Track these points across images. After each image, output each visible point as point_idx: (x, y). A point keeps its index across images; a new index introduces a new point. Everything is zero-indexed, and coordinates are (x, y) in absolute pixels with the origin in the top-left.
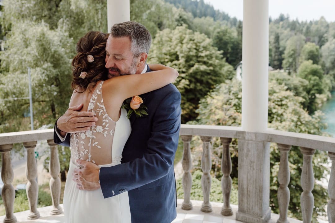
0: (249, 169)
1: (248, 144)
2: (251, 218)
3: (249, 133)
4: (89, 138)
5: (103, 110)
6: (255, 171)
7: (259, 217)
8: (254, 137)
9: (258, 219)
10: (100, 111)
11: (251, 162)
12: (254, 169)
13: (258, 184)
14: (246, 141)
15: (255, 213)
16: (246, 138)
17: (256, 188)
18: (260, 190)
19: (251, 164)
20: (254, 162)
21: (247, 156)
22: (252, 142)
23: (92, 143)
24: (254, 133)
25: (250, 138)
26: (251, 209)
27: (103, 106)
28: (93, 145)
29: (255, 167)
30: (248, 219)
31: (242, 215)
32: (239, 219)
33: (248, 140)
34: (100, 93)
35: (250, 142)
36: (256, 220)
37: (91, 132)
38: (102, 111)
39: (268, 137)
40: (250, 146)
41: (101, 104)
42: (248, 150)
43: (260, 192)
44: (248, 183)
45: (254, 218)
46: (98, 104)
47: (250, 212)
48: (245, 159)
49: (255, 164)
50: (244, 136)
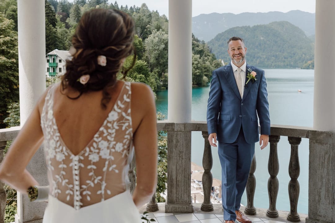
0: (178, 159)
1: (177, 135)
2: (180, 206)
3: (177, 124)
4: (105, 160)
5: (129, 123)
6: (183, 161)
7: (189, 204)
8: (183, 128)
9: (188, 206)
10: (124, 123)
11: (180, 152)
12: (183, 159)
13: (187, 172)
14: (175, 133)
15: (184, 201)
16: (175, 130)
17: (185, 177)
18: (188, 178)
19: (180, 155)
20: (182, 152)
21: (176, 147)
22: (181, 132)
23: (109, 165)
24: (183, 124)
25: (179, 129)
26: (180, 198)
27: (129, 118)
28: (111, 169)
29: (184, 157)
30: (177, 209)
31: (171, 206)
32: (168, 211)
33: (177, 131)
34: (128, 100)
35: (179, 133)
36: (186, 208)
37: (109, 151)
38: (127, 124)
39: (196, 126)
40: (179, 137)
41: (128, 115)
42: (177, 141)
43: (189, 180)
44: (177, 173)
45: (184, 206)
46: (124, 114)
47: (179, 201)
48: (174, 150)
49: (184, 154)
50: (173, 128)
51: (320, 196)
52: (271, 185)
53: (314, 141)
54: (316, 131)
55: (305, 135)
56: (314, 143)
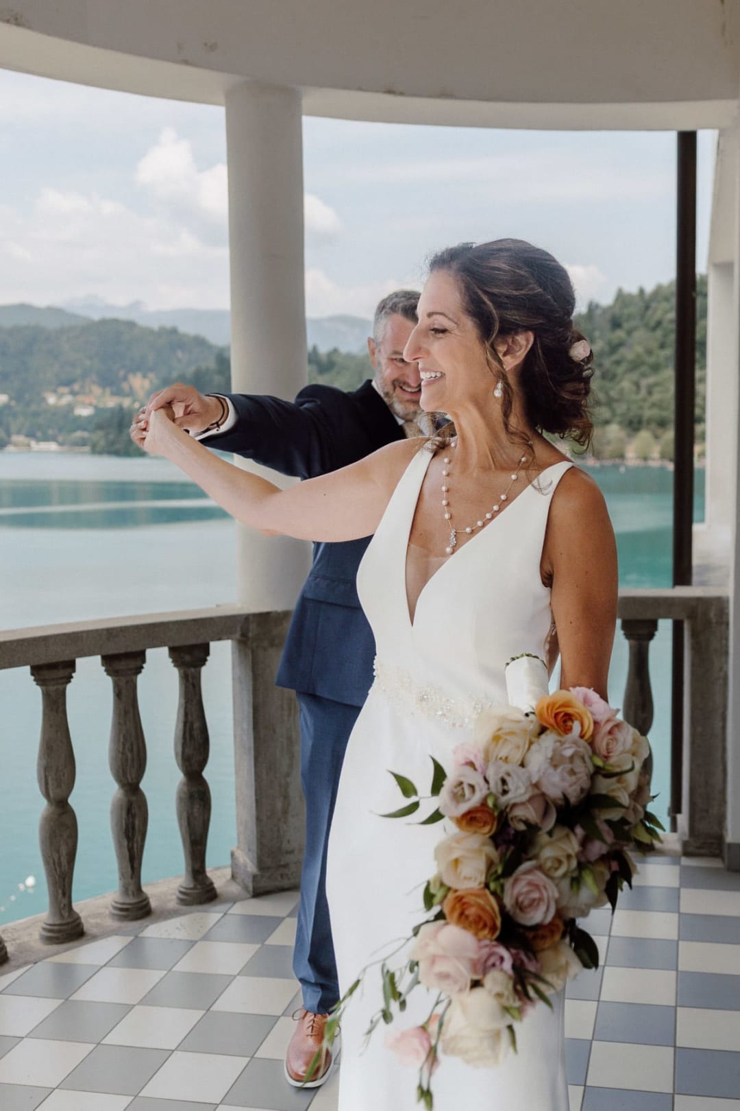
51: (286, 797)
52: (134, 816)
53: (266, 643)
54: (268, 614)
55: (238, 629)
56: (265, 649)
